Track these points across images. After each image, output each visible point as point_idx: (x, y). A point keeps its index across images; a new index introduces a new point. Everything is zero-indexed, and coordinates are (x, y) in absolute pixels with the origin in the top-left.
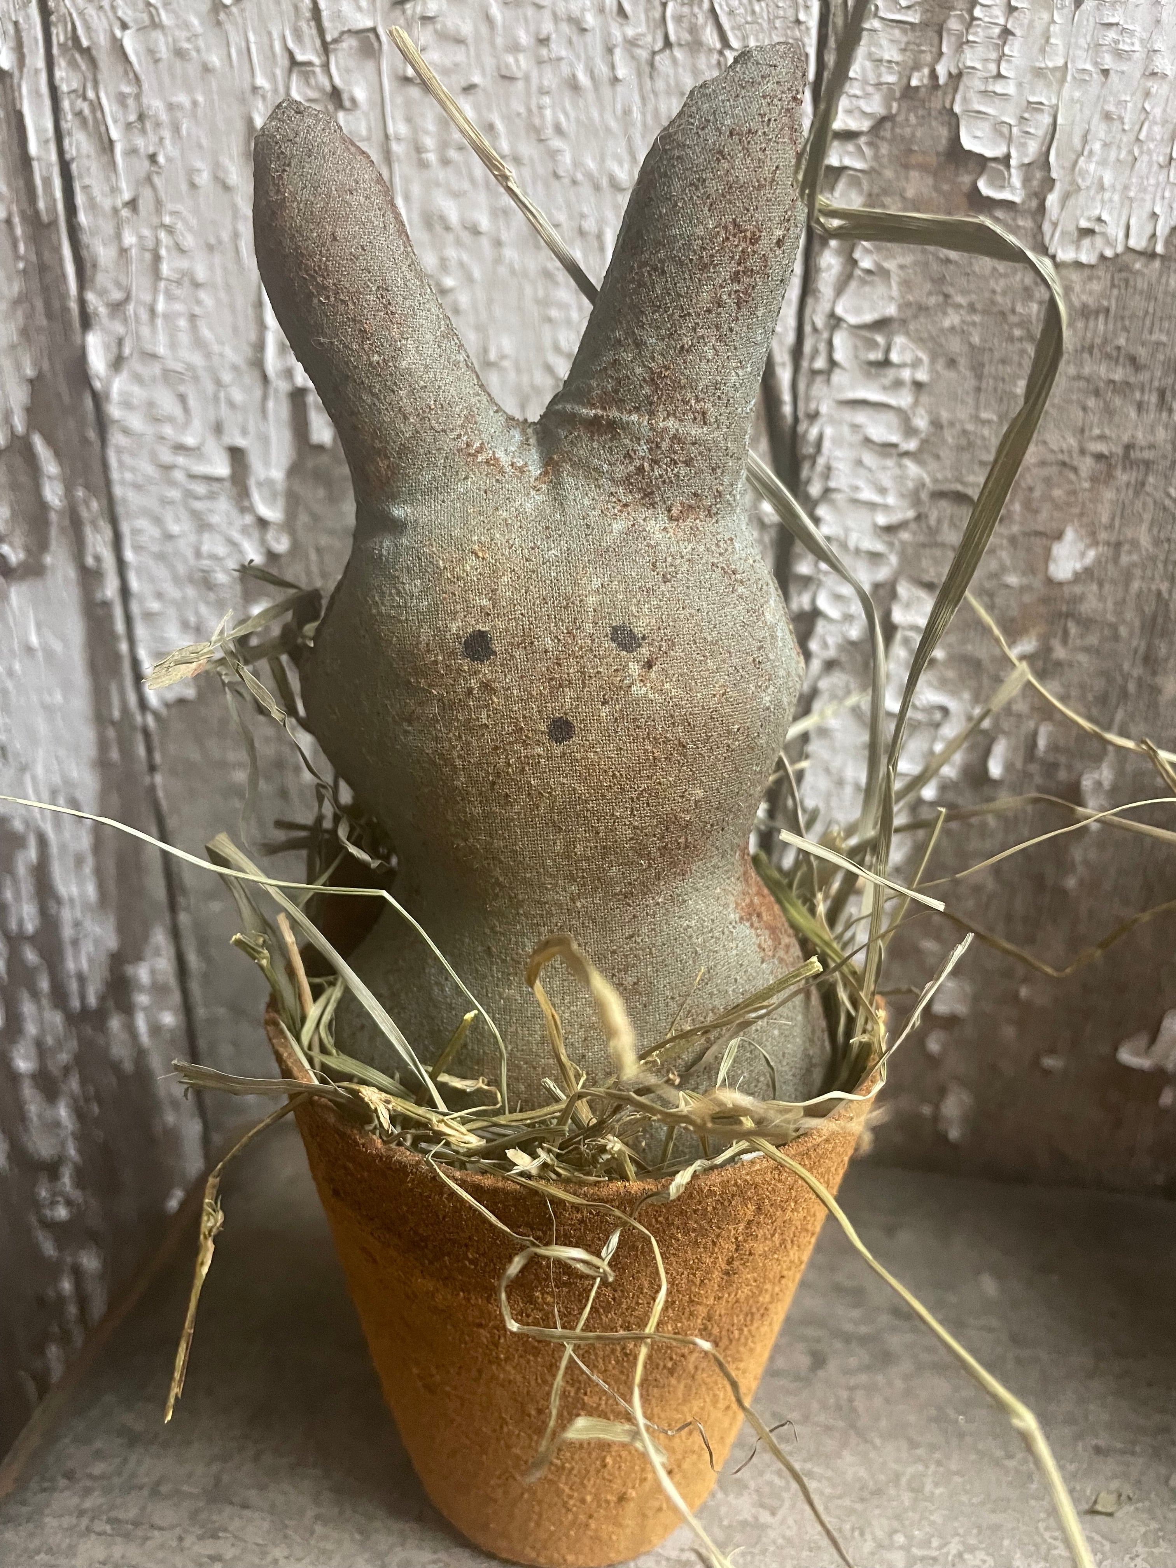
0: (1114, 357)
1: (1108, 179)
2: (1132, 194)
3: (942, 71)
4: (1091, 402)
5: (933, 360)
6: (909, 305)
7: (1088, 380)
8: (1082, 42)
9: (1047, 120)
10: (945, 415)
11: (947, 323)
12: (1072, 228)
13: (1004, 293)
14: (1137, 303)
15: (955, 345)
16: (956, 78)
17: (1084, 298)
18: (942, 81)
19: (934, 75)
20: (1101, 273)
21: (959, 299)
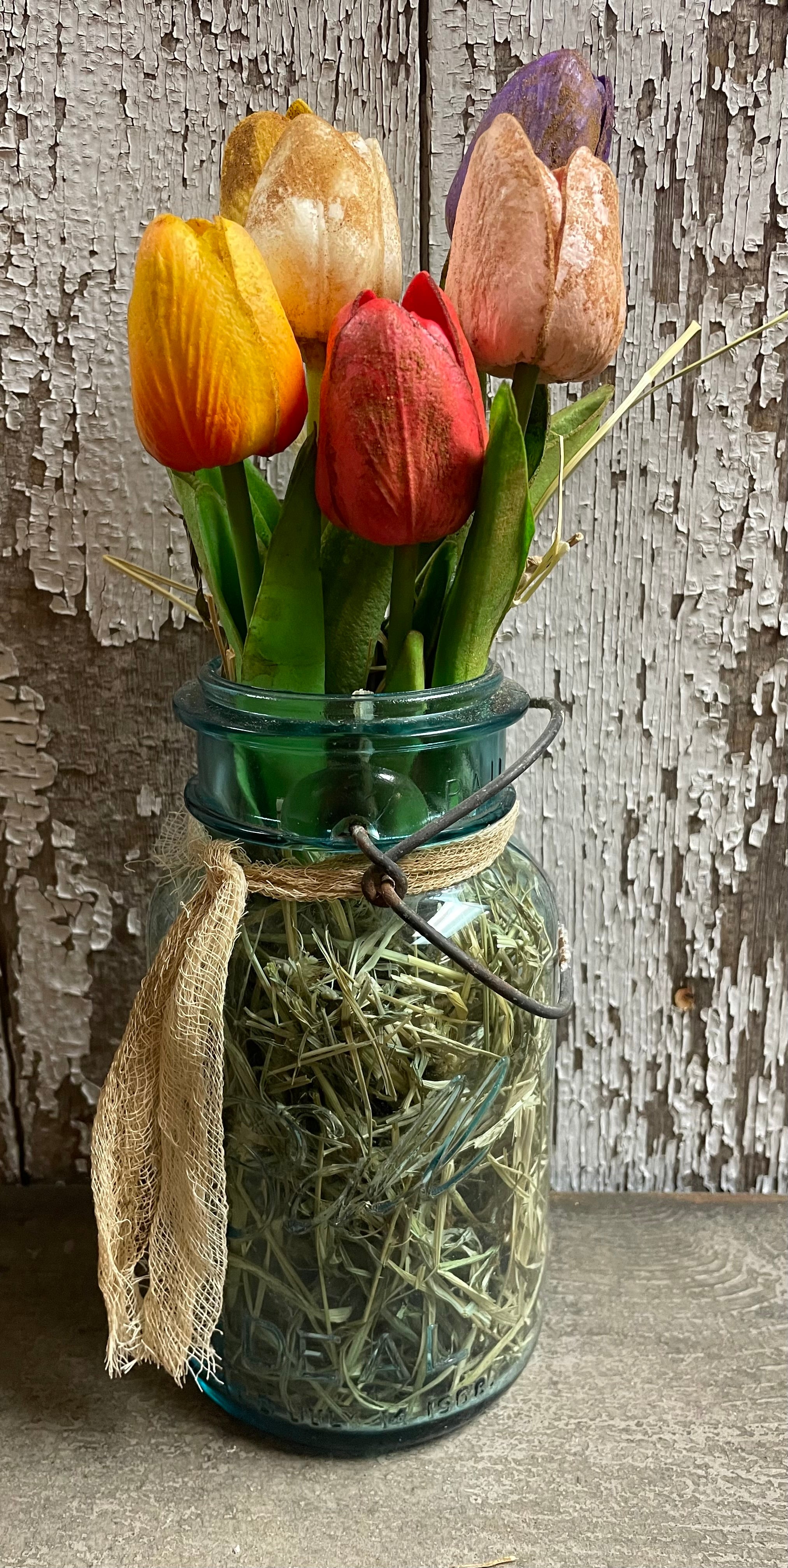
0: (145, 694)
1: (120, 603)
2: (135, 610)
3: (18, 548)
4: (140, 719)
5: (45, 698)
6: (26, 669)
7: (135, 706)
8: (91, 533)
9: (80, 573)
10: (59, 728)
11: (49, 678)
12: (105, 628)
13: (78, 662)
14: (150, 667)
15: (56, 690)
16: (27, 553)
17: (122, 664)
18: (20, 553)
19: (14, 551)
20: (128, 650)
21: (54, 666)
